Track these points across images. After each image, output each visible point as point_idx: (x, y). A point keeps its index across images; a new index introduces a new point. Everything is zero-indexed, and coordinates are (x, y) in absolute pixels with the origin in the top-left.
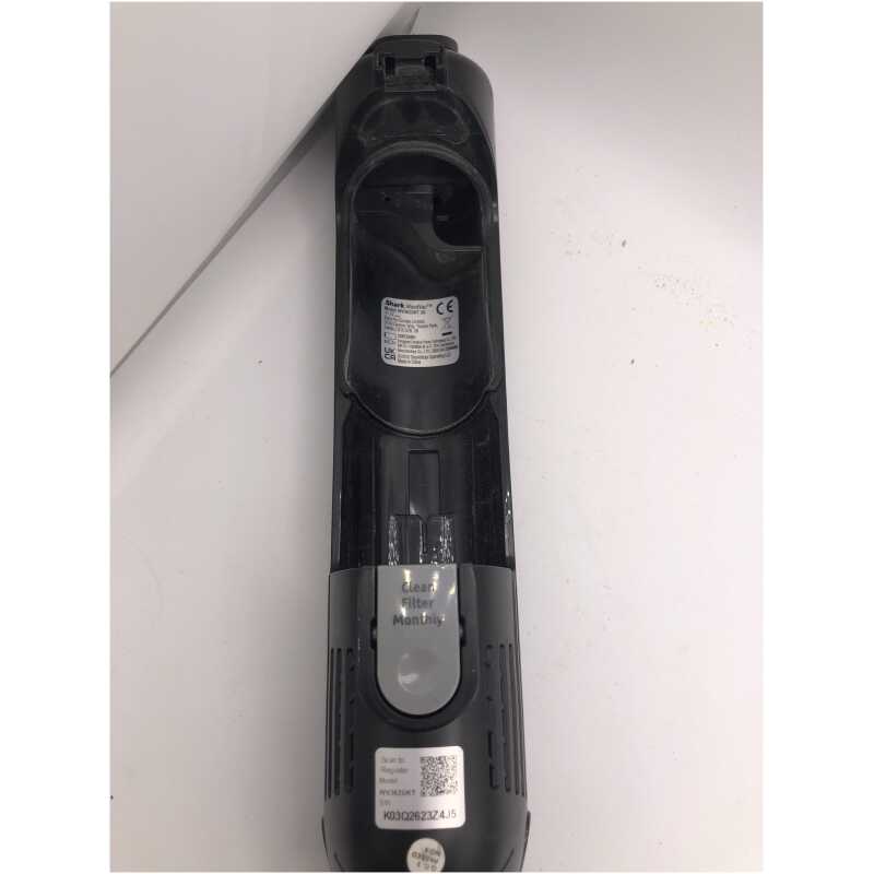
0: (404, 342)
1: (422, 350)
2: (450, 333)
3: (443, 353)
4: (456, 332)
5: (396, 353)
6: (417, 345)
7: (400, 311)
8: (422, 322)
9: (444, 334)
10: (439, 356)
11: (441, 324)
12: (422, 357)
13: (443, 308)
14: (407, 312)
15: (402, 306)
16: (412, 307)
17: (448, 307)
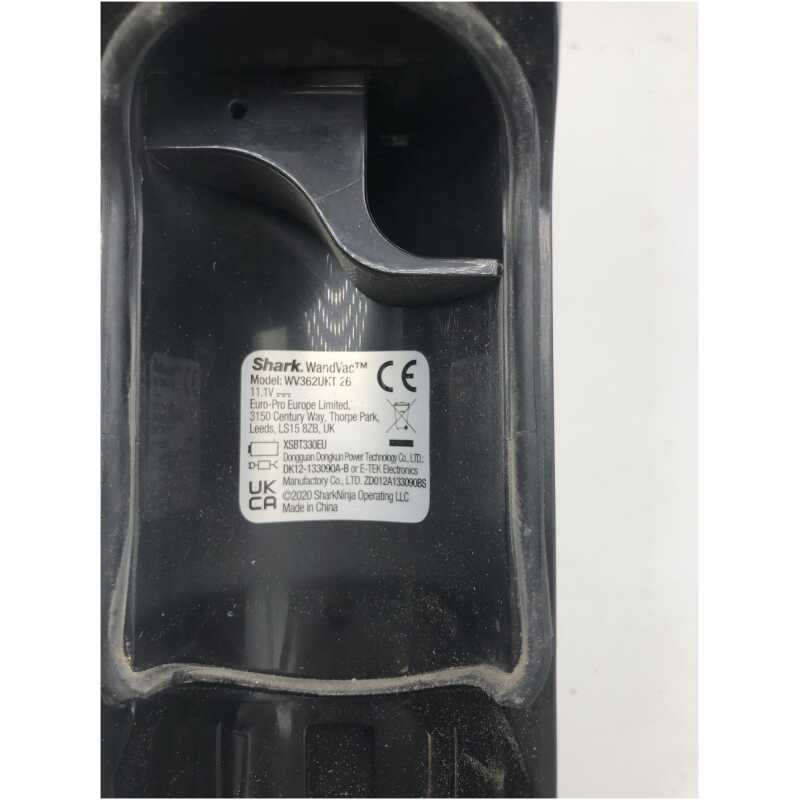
0: (299, 458)
1: (341, 475)
2: (409, 443)
3: (390, 489)
4: (423, 445)
5: (279, 489)
6: (331, 464)
7: (289, 381)
8: (344, 405)
9: (394, 443)
10: (381, 496)
11: (387, 415)
12: (341, 495)
13: (392, 377)
14: (306, 381)
15: (295, 366)
16: (320, 368)
17: (405, 376)
